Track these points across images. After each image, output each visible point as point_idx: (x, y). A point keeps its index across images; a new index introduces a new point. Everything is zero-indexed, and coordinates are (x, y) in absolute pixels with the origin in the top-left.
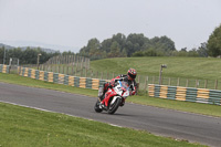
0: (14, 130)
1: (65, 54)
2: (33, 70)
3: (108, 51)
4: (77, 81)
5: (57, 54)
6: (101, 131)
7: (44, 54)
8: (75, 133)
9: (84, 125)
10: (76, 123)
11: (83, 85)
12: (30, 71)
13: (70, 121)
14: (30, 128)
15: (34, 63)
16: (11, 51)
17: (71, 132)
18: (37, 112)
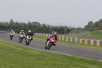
0: (55, 64)
1: (77, 29)
2: (63, 36)
3: (97, 27)
4: (83, 41)
5: (74, 29)
6: (95, 64)
7: (68, 29)
8: (83, 65)
9: (87, 62)
10: (83, 60)
11: (86, 43)
12: (61, 37)
13: (81, 60)
14: (62, 63)
15: (63, 33)
16: (52, 28)
17: (81, 65)
18: (65, 56)
